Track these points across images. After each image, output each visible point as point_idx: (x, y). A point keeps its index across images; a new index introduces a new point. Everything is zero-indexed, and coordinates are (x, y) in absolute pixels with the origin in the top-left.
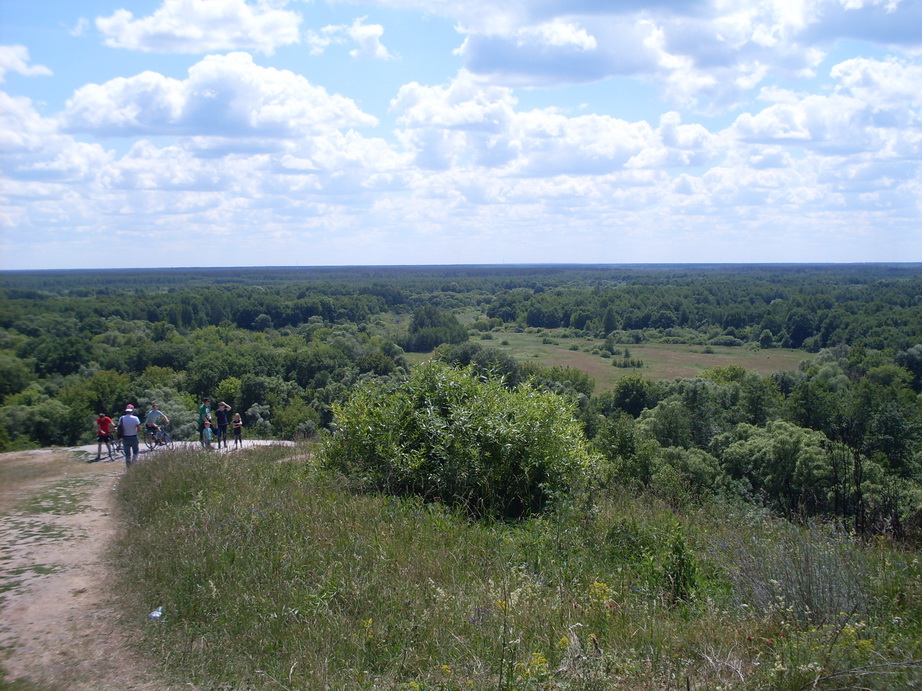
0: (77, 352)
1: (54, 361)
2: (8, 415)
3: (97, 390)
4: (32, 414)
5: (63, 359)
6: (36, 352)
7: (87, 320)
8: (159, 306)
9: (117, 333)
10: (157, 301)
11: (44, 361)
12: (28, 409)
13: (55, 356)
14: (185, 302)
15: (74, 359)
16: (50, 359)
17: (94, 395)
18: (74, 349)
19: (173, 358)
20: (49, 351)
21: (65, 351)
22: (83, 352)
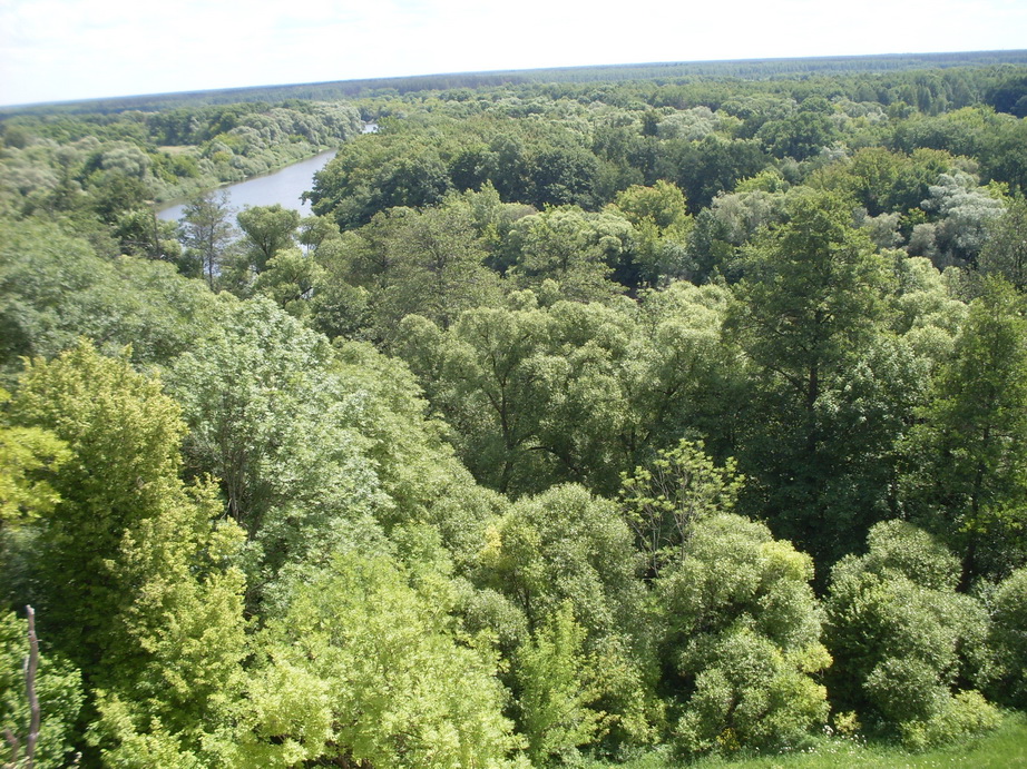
0: (813, 131)
1: (784, 142)
2: (747, 205)
3: (863, 174)
4: (778, 203)
5: (795, 141)
6: (760, 132)
7: (807, 100)
8: (889, 87)
9: (845, 116)
10: (885, 80)
11: (772, 141)
12: (771, 196)
13: (785, 136)
14: (920, 81)
15: (808, 140)
16: (779, 139)
17: (858, 180)
18: (810, 127)
19: (946, 139)
20: (777, 130)
21: (798, 129)
22: (820, 132)
